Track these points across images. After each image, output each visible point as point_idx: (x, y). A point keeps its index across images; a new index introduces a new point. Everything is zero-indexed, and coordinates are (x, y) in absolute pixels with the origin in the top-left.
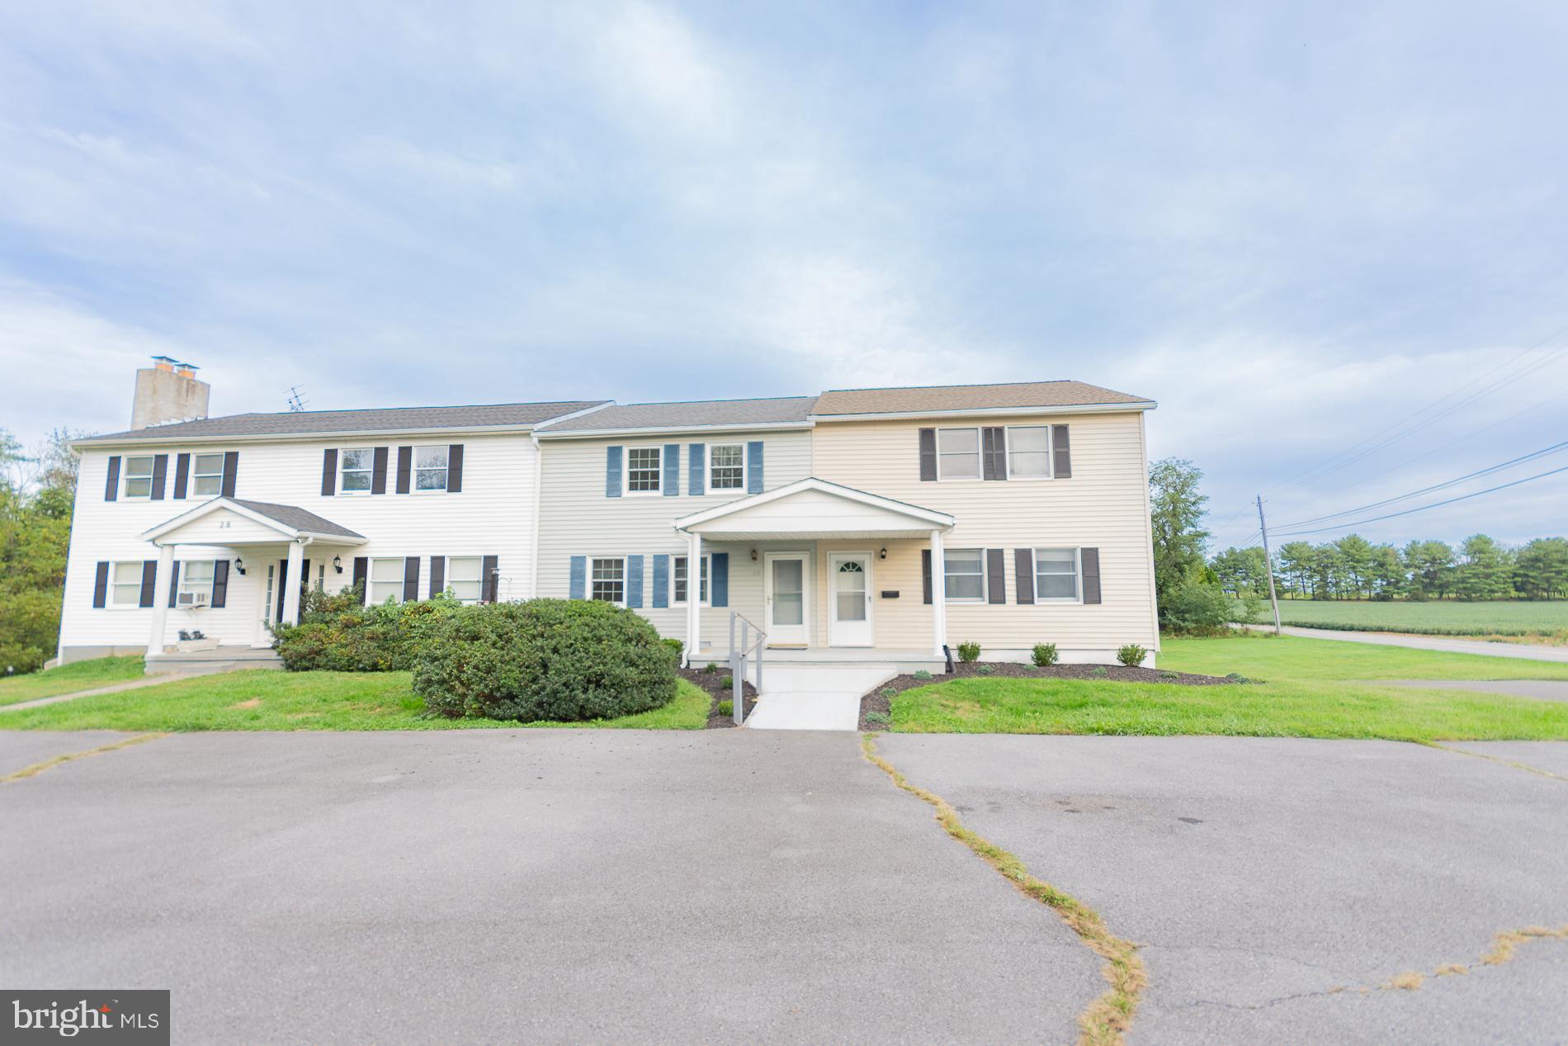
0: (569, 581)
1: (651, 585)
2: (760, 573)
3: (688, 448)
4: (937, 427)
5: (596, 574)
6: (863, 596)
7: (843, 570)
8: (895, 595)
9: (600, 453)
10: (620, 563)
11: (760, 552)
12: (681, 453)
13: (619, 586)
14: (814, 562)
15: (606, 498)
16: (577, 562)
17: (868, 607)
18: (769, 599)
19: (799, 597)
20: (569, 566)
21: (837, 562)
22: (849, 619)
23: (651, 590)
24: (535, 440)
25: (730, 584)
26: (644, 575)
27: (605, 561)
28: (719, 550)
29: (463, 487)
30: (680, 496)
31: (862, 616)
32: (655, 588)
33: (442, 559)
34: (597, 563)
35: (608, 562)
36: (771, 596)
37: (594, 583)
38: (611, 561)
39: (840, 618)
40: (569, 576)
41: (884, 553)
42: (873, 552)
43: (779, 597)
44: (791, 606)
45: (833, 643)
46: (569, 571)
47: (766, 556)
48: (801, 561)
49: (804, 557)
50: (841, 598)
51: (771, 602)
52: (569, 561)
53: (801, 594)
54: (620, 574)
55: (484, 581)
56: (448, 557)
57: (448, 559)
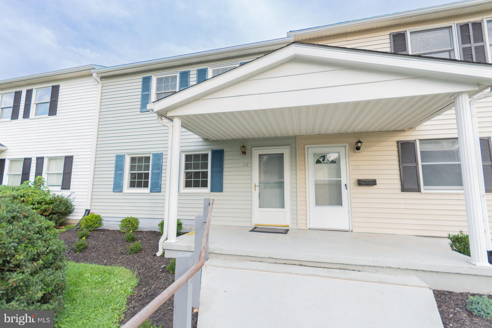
0: (113, 172)
2: (249, 165)
3: (195, 72)
4: (408, 30)
5: (132, 168)
6: (338, 184)
7: (318, 162)
8: (372, 183)
9: (138, 81)
10: (147, 159)
11: (248, 148)
12: (191, 76)
13: (147, 175)
14: (294, 155)
15: (139, 113)
16: (120, 159)
17: (344, 192)
18: (255, 186)
19: (281, 185)
20: (114, 162)
21: (315, 155)
22: (324, 204)
25: (225, 174)
26: (163, 168)
27: (139, 158)
28: (217, 147)
29: (57, 112)
31: (340, 203)
33: (42, 158)
34: (133, 159)
35: (140, 159)
36: (258, 184)
37: (131, 174)
38: (142, 157)
39: (317, 204)
40: (114, 169)
41: (359, 145)
42: (347, 145)
43: (263, 185)
44: (274, 192)
45: (312, 226)
46: (114, 165)
47: (253, 150)
48: (282, 154)
49: (286, 151)
50: (318, 186)
51: (257, 188)
52: (114, 158)
53: (283, 183)
54: (147, 168)
55: (64, 174)
56: (47, 157)
57: (47, 158)
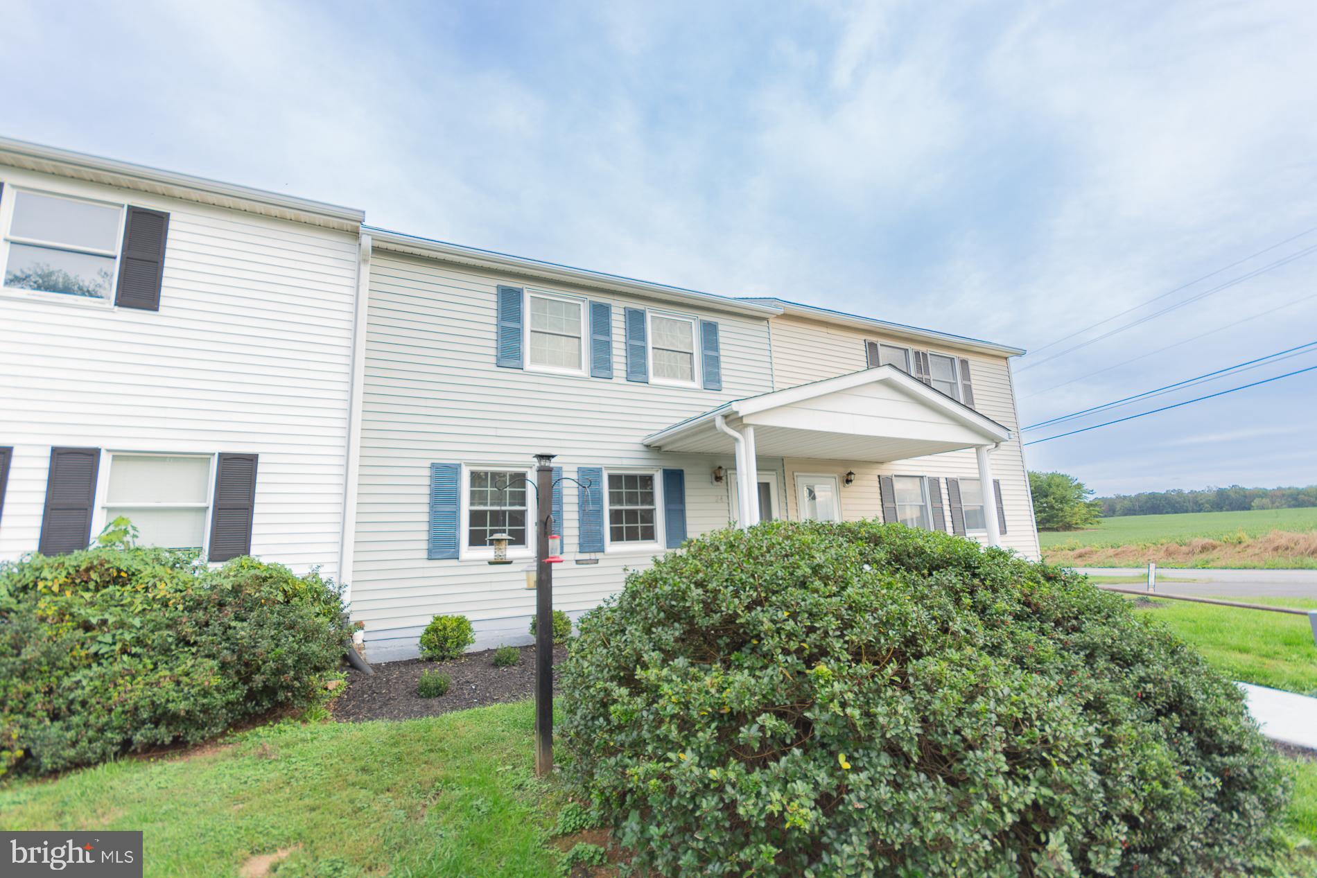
0: (426, 509)
1: (576, 516)
2: (723, 499)
3: (623, 312)
4: (879, 341)
5: (475, 497)
9: (484, 292)
10: (519, 478)
11: (724, 470)
12: (613, 317)
13: (520, 517)
14: (782, 487)
15: (494, 368)
16: (443, 476)
20: (427, 481)
21: (806, 487)
23: (576, 524)
24: (367, 242)
25: (689, 514)
26: (565, 500)
27: (492, 474)
28: (672, 465)
29: (162, 301)
30: (614, 380)
32: (581, 521)
33: (92, 455)
34: (476, 478)
35: (499, 477)
37: (474, 512)
38: (504, 474)
40: (426, 499)
41: (850, 477)
42: (837, 476)
46: (427, 490)
48: (767, 484)
49: (772, 480)
52: (427, 472)
54: (521, 499)
55: (218, 509)
56: (108, 451)
57: (111, 455)
